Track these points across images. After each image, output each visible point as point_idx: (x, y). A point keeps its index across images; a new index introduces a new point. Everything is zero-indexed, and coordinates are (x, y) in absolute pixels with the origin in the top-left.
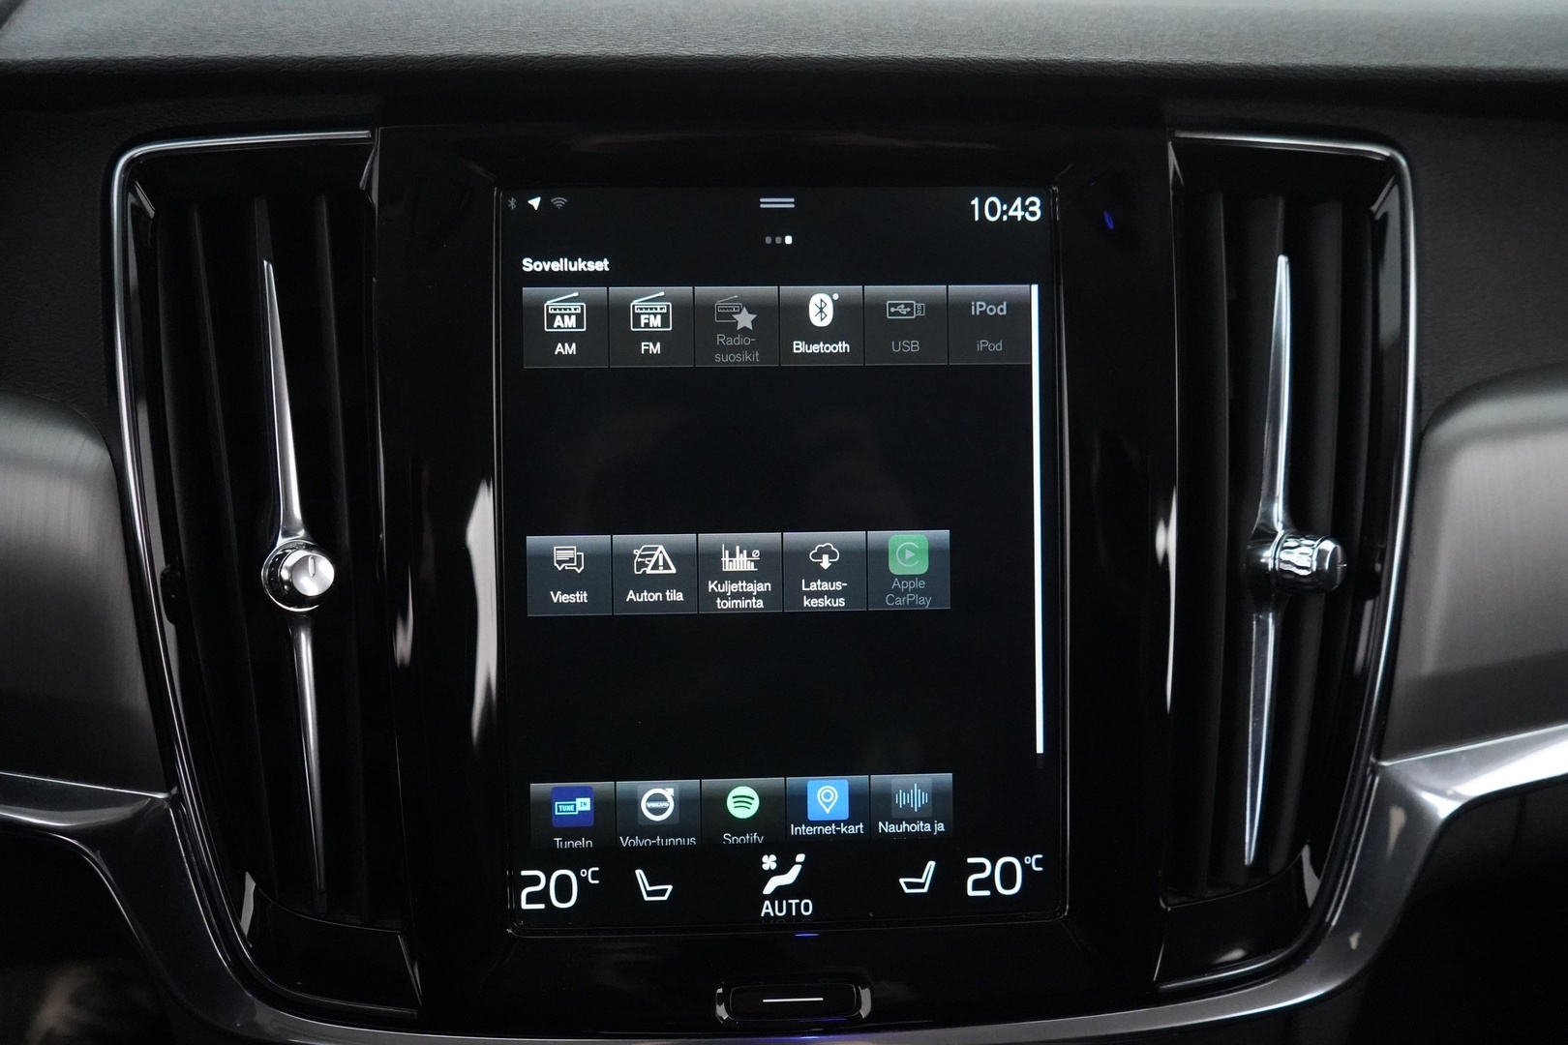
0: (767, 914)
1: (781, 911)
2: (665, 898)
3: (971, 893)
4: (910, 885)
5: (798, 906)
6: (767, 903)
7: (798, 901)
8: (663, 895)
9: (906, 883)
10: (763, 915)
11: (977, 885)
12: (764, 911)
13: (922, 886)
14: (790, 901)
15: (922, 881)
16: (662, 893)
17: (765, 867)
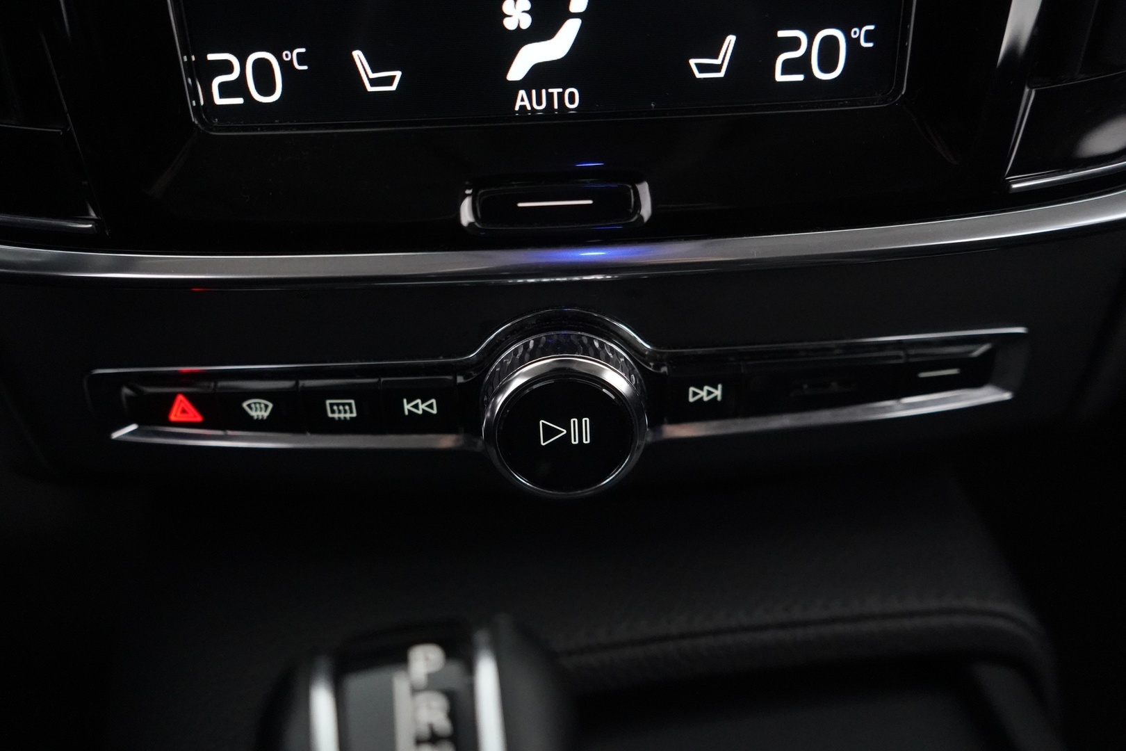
0: (523, 108)
1: (539, 103)
2: (393, 88)
3: (779, 77)
4: (702, 68)
5: (561, 96)
6: (522, 93)
7: (560, 90)
8: (391, 84)
9: (698, 65)
10: (517, 108)
11: (789, 67)
12: (519, 103)
13: (717, 68)
14: (550, 90)
15: (717, 62)
16: (389, 81)
17: (510, 24)
